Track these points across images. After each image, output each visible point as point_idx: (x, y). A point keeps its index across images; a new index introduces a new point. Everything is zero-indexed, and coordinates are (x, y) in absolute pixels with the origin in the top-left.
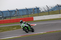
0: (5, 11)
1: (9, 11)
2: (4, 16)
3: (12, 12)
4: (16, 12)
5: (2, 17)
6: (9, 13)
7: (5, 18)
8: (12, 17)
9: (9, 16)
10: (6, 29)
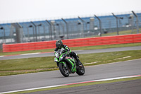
0: (106, 17)
1: (114, 16)
2: (104, 27)
3: (122, 18)
4: (130, 18)
5: (98, 30)
6: (114, 21)
7: (106, 33)
8: (122, 30)
9: (115, 27)
10: (106, 58)
